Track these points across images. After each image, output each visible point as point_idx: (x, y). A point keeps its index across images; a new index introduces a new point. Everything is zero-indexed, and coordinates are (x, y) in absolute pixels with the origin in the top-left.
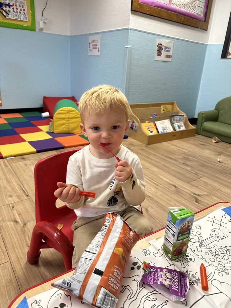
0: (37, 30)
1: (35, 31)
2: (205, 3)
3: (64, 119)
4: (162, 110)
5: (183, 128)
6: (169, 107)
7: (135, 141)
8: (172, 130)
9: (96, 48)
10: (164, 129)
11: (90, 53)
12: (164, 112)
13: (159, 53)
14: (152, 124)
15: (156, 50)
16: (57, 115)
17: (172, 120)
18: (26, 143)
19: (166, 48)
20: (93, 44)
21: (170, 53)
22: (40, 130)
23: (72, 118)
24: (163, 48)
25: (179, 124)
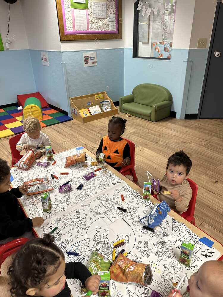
0: (5, 50)
1: (4, 50)
2: (116, 21)
3: (29, 112)
4: (96, 98)
5: (109, 110)
6: (101, 96)
7: (77, 121)
8: (101, 111)
9: (46, 61)
10: (95, 112)
11: (43, 64)
12: (97, 99)
13: (86, 62)
14: (86, 109)
15: (84, 61)
16: (25, 110)
17: (102, 105)
18: (8, 130)
19: (91, 57)
20: (45, 58)
21: (95, 60)
22: (17, 120)
23: (35, 111)
24: (89, 58)
25: (106, 107)
